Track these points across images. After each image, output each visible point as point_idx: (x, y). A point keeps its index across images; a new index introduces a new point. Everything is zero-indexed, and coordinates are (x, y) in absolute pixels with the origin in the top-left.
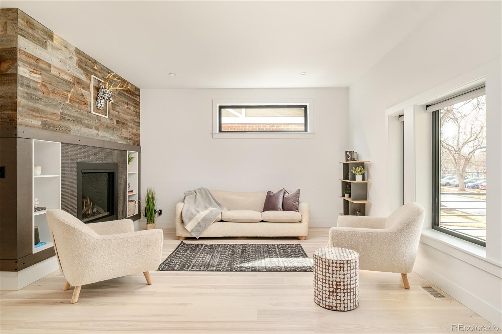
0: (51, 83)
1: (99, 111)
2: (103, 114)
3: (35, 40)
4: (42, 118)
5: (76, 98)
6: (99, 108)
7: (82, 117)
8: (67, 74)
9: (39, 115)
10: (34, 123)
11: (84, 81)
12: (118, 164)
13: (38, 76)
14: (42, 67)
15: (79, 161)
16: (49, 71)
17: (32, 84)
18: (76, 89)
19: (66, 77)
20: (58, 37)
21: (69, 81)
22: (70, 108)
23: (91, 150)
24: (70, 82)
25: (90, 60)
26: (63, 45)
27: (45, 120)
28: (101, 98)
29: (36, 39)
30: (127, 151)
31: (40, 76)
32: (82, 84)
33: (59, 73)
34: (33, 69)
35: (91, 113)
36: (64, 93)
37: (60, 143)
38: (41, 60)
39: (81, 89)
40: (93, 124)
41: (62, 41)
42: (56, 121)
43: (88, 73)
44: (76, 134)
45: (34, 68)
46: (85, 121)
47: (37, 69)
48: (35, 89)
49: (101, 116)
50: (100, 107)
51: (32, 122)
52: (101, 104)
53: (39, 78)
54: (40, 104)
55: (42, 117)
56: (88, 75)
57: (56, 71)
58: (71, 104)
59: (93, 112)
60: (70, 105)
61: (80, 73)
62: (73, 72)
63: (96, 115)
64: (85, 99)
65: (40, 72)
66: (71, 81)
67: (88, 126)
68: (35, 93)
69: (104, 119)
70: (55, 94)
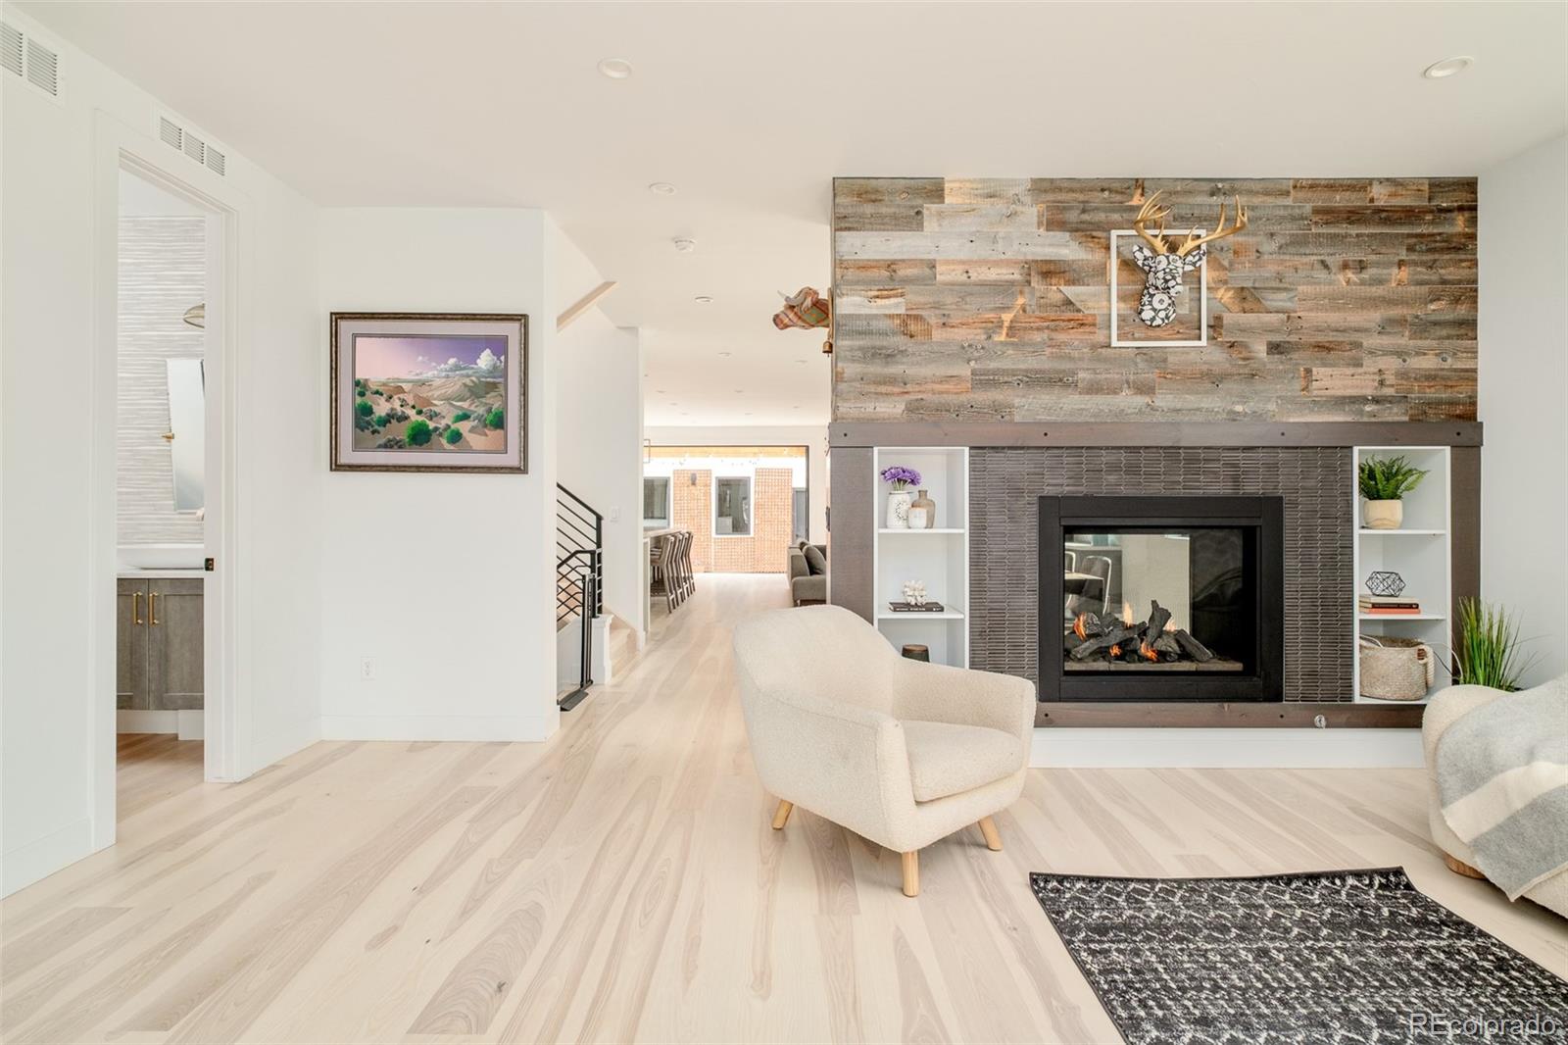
0: (937, 306)
1: (1158, 332)
2: (1179, 336)
3: (883, 224)
4: (906, 396)
5: (1037, 320)
6: (1149, 323)
7: (1066, 366)
8: (997, 263)
9: (896, 390)
10: (883, 410)
11: (1073, 261)
12: (1280, 499)
13: (893, 301)
14: (907, 276)
15: (1049, 491)
16: (930, 279)
17: (875, 325)
18: (1038, 294)
19: (993, 274)
20: (961, 182)
21: (1007, 282)
22: (1011, 352)
23: (1106, 458)
24: (1012, 283)
25: (1103, 190)
26: (980, 195)
27: (920, 397)
28: (1151, 291)
29: (887, 220)
30: (1351, 447)
31: (900, 300)
32: (1064, 272)
33: (967, 272)
34: (879, 290)
35: (1109, 346)
36: (987, 316)
37: (967, 449)
38: (903, 261)
39: (1061, 288)
40: (1124, 378)
41: (975, 186)
42: (956, 393)
43: (1090, 232)
44: (1039, 417)
45: (882, 288)
46: (1081, 375)
47: (891, 287)
48: (884, 334)
49: (1166, 347)
50: (1153, 319)
51: (878, 409)
52: (1154, 310)
53: (897, 305)
54: (903, 363)
55: (906, 393)
56: (1093, 237)
57: (954, 270)
58: (1016, 340)
59: (1115, 343)
60: (1012, 344)
61: (1050, 245)
62: (1024, 249)
63: (1137, 348)
64: (1079, 311)
65: (900, 291)
66: (1017, 277)
67: (1094, 389)
68: (885, 343)
69: (1187, 353)
70: (953, 327)
